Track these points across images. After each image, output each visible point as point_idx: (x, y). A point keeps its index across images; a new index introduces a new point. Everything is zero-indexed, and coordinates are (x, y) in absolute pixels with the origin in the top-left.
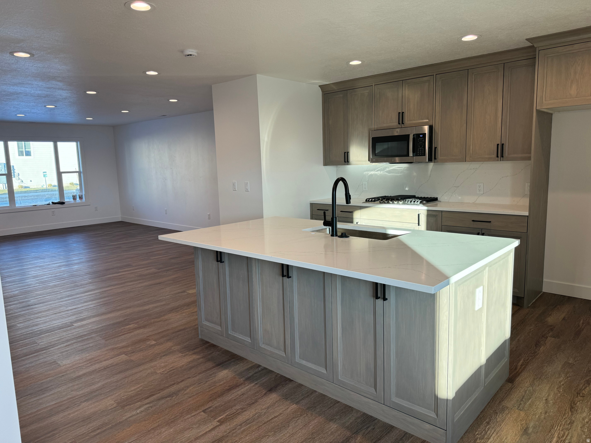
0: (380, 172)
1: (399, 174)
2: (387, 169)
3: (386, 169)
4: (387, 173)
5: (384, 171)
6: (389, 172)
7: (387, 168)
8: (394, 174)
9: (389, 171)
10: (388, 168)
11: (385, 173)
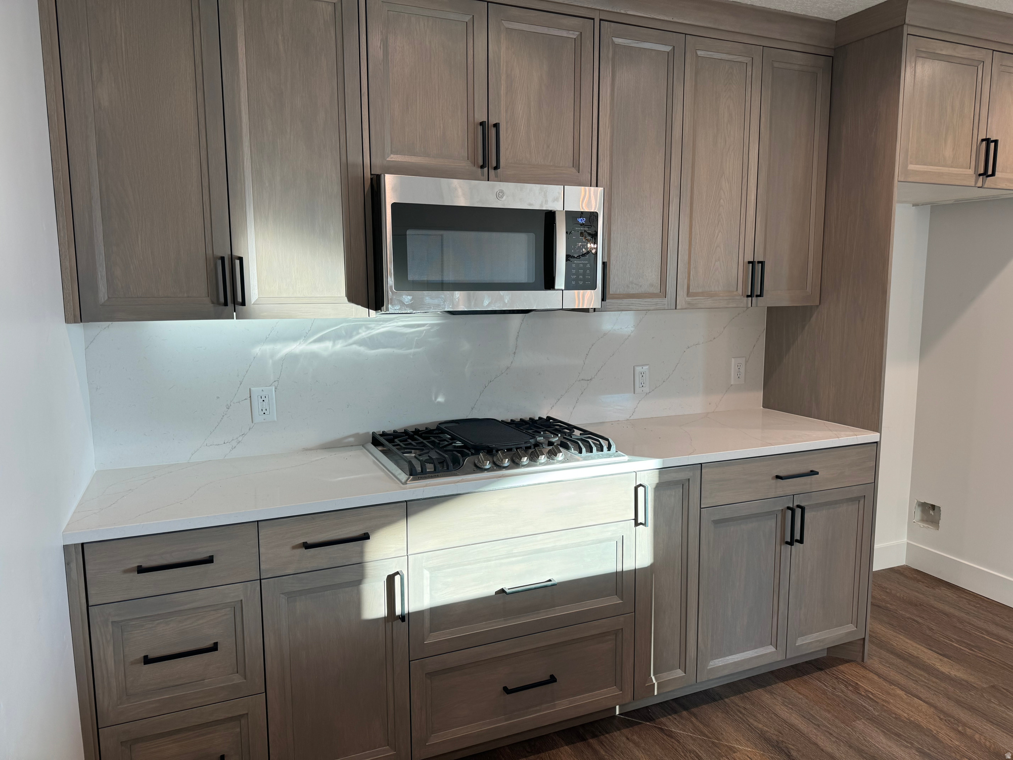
0: (334, 344)
1: (412, 351)
2: (363, 334)
3: (358, 333)
4: (362, 349)
5: (351, 341)
6: (372, 342)
7: (364, 328)
8: (389, 350)
9: (371, 338)
10: (368, 328)
11: (355, 347)
